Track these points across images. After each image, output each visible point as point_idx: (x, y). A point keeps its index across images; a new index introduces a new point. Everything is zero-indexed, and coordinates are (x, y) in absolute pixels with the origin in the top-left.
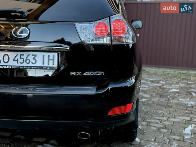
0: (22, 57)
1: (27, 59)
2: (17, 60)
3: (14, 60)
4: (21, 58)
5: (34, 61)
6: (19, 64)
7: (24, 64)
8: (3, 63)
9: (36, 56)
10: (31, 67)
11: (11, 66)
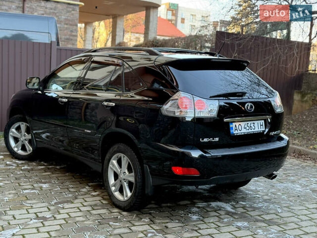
1: (250, 127)
3: (244, 128)
5: (253, 128)
6: (248, 131)
7: (250, 131)
8: (239, 132)
9: (254, 123)
10: (253, 132)
11: (244, 133)
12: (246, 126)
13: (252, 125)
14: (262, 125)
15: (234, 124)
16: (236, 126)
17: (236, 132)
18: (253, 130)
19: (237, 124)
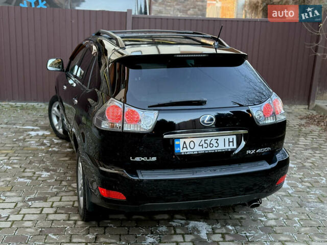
0: (206, 142)
1: (210, 144)
2: (202, 145)
3: (199, 145)
5: (216, 145)
6: (205, 149)
7: (209, 149)
8: (189, 150)
9: (218, 140)
10: (215, 150)
11: (198, 152)
12: (203, 142)
13: (214, 142)
14: (233, 142)
15: (182, 141)
16: (185, 143)
17: (185, 150)
18: (214, 148)
19: (188, 141)
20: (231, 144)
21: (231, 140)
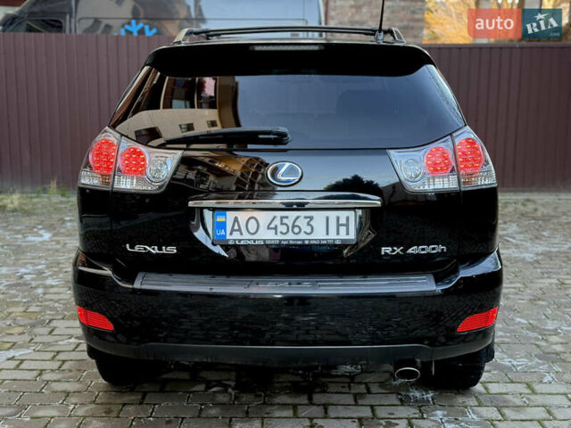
0: (285, 221)
1: (294, 226)
2: (276, 228)
3: (269, 228)
4: (282, 224)
5: (307, 229)
6: (280, 237)
7: (290, 236)
8: (246, 236)
9: (311, 218)
10: (303, 240)
11: (264, 240)
12: (277, 222)
13: (302, 223)
14: (347, 225)
15: (231, 215)
16: (236, 220)
17: (236, 236)
18: (302, 236)
19: (243, 216)
20: (343, 229)
21: (343, 221)
